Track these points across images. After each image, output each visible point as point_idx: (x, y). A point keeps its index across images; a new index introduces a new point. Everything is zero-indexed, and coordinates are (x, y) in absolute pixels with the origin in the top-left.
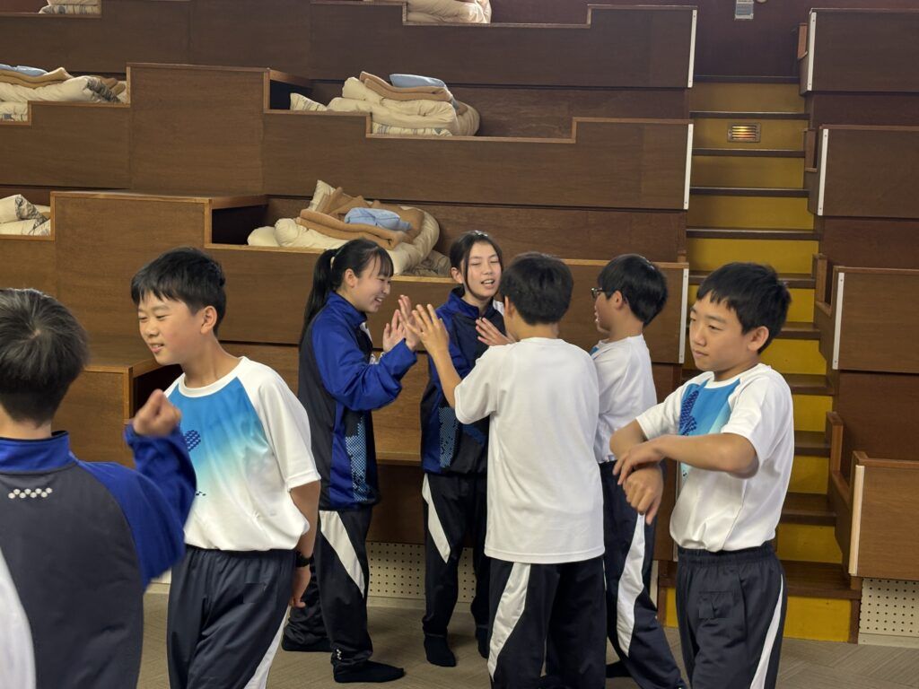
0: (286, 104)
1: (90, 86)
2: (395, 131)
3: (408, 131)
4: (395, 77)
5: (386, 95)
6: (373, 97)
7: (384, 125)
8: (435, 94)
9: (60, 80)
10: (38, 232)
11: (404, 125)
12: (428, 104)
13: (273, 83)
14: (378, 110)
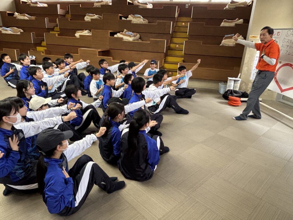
0: (121, 19)
1: (98, 17)
2: (134, 22)
3: (136, 23)
4: (135, 15)
5: (134, 17)
6: (132, 18)
7: (133, 22)
8: (140, 17)
9: (94, 16)
10: (90, 35)
11: (135, 22)
12: (139, 19)
13: (120, 16)
14: (133, 20)
